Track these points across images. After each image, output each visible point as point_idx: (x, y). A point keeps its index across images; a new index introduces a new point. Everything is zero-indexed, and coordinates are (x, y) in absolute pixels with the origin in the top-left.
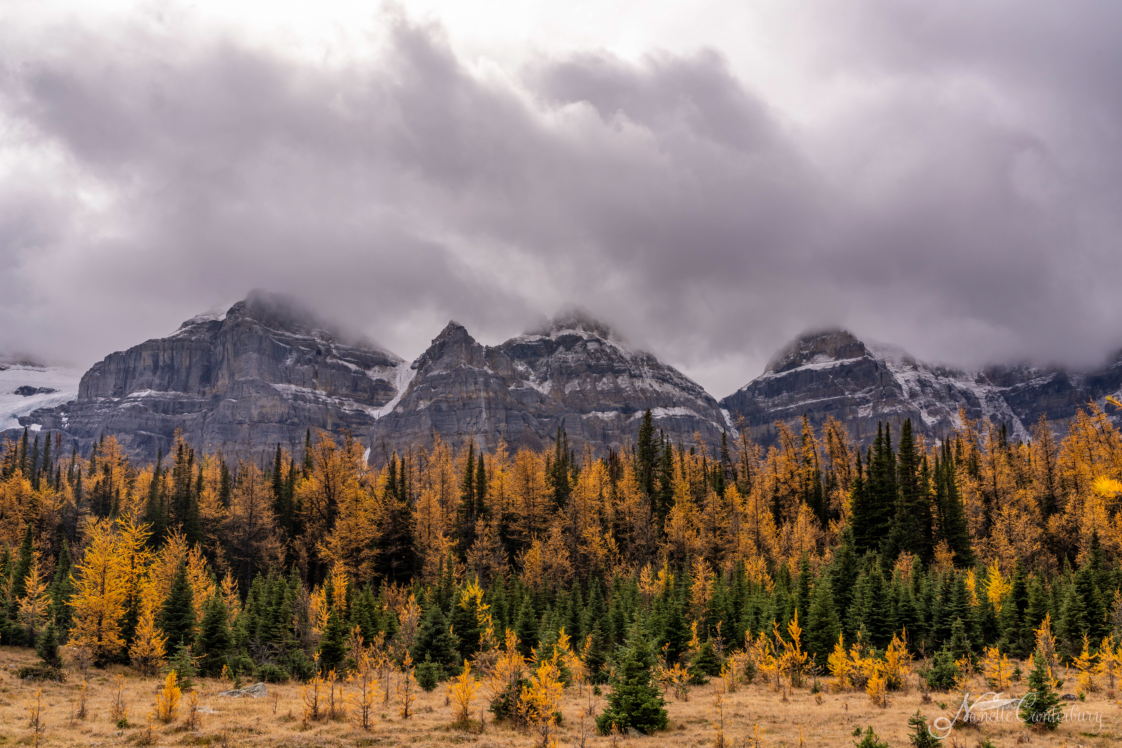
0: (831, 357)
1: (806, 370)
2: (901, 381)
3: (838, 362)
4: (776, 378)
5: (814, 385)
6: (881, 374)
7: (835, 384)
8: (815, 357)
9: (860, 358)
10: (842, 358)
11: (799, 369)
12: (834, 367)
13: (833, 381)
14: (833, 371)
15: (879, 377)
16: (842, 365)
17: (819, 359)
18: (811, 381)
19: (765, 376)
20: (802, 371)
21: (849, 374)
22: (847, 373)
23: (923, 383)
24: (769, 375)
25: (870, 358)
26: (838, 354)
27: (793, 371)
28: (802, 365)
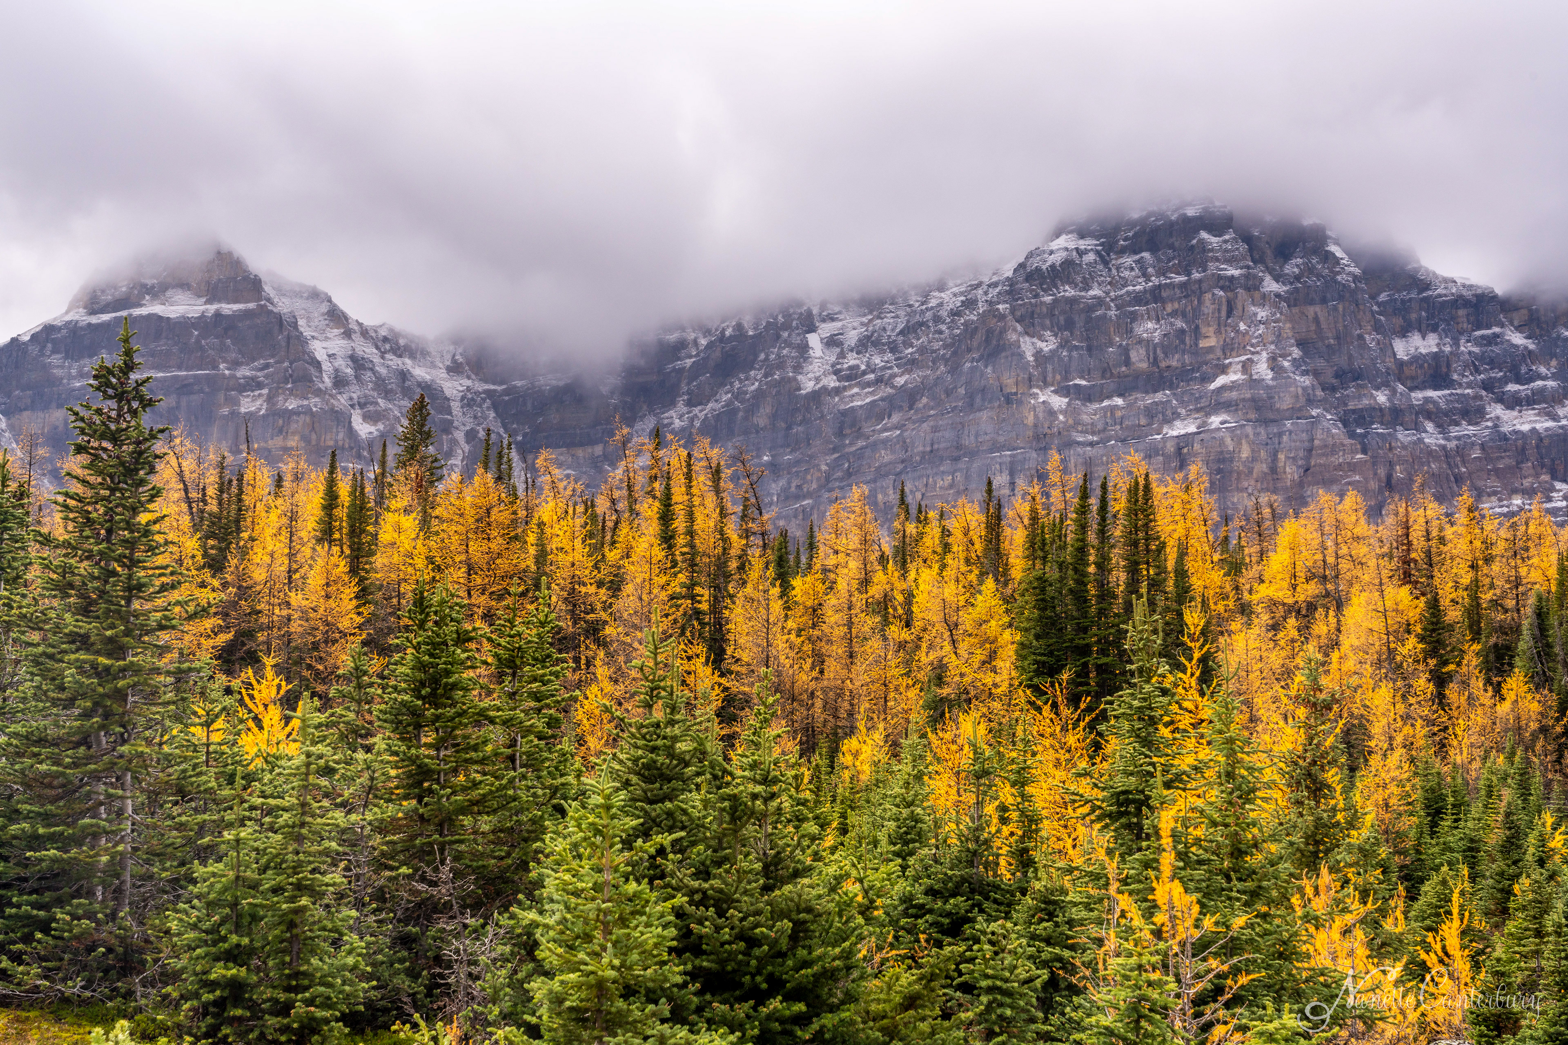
0: (199, 296)
1: (150, 317)
2: (321, 355)
3: (212, 308)
4: (89, 324)
5: (162, 346)
6: (289, 338)
7: (202, 348)
8: (169, 293)
9: (251, 305)
10: (220, 301)
11: (137, 312)
12: (203, 316)
13: (198, 341)
14: (201, 322)
15: (284, 344)
16: (218, 315)
17: (176, 298)
18: (158, 337)
19: (68, 318)
20: (141, 317)
21: (230, 333)
22: (226, 330)
23: (358, 363)
24: (77, 317)
25: (270, 307)
26: (213, 293)
27: (124, 313)
28: (141, 306)
